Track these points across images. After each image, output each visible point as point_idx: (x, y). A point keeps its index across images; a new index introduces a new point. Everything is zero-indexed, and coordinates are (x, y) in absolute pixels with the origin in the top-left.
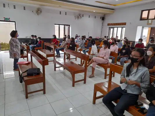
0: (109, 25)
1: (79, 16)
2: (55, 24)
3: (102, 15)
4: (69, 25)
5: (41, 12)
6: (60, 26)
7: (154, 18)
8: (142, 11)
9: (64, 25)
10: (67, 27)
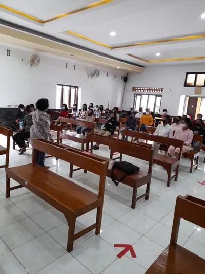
0: (134, 89)
1: (95, 73)
2: (58, 85)
3: (124, 74)
4: (78, 87)
5: (39, 61)
6: (64, 87)
7: (203, 84)
8: (187, 74)
9: (71, 87)
10: (73, 90)
